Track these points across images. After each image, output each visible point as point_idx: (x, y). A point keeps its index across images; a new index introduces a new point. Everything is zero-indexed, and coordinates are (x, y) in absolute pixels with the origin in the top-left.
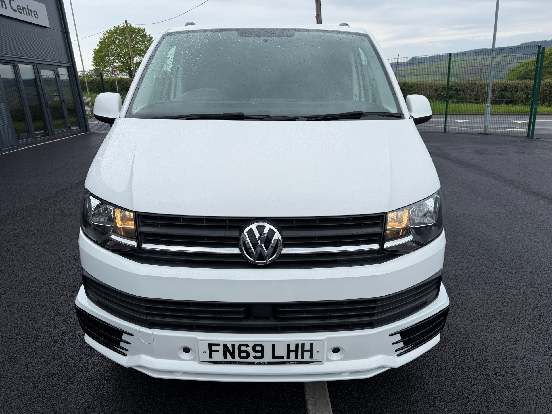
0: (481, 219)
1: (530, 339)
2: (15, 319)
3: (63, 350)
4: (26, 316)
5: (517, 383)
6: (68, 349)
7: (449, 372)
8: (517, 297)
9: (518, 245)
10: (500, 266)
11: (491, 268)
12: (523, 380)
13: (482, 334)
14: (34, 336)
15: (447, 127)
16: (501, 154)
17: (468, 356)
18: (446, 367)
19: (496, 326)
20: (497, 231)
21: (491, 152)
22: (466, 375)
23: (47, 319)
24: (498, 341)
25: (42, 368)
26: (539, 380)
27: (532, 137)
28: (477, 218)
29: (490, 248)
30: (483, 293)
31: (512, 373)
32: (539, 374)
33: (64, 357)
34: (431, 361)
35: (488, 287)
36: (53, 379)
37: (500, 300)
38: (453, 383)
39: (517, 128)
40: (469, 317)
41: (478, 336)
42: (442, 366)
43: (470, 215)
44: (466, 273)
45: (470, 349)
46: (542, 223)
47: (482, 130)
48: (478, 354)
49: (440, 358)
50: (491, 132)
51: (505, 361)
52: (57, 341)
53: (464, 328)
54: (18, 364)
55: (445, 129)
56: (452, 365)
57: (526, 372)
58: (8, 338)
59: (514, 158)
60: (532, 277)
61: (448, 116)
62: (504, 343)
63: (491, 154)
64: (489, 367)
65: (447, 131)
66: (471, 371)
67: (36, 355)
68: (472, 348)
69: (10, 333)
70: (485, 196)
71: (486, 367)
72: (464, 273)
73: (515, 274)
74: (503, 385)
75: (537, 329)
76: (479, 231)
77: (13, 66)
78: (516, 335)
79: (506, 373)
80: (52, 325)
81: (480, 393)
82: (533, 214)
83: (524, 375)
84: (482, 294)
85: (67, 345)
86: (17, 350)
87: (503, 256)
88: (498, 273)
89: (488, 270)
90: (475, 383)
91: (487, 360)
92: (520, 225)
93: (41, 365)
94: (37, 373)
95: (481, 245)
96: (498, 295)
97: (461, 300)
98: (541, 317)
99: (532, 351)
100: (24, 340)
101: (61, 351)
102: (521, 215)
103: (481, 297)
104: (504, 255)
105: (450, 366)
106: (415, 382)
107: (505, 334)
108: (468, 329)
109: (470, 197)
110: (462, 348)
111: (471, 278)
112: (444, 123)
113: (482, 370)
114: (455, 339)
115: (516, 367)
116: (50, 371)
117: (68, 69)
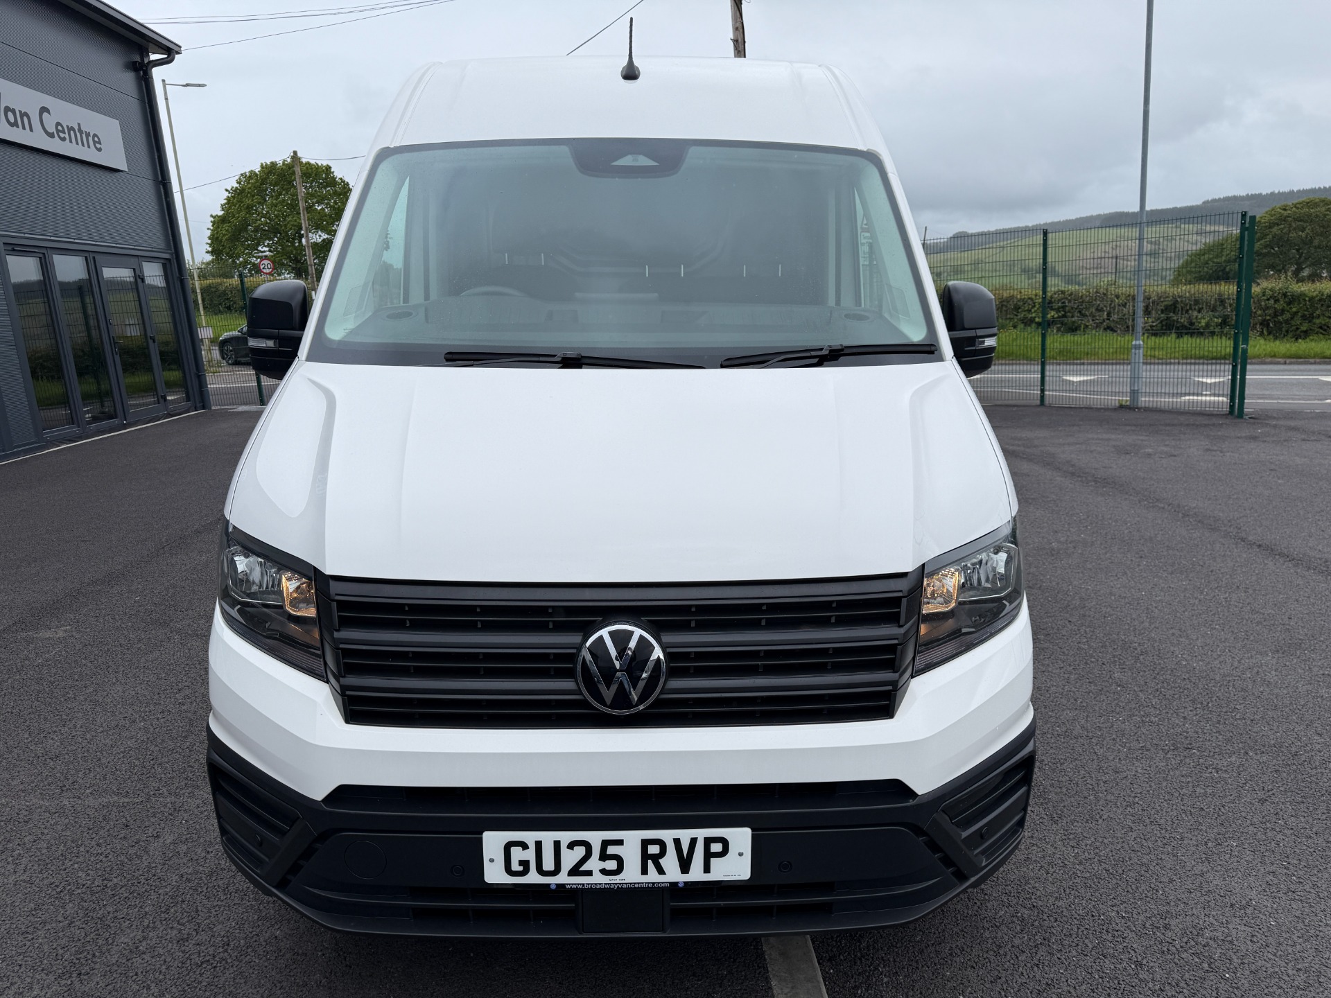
0: (1135, 605)
1: (1259, 864)
2: (93, 843)
3: (216, 911)
4: (119, 837)
5: (1236, 960)
6: (227, 909)
7: (1086, 941)
8: (1224, 775)
9: (1221, 659)
10: (1185, 708)
11: (1164, 711)
12: (1248, 953)
13: (1153, 857)
14: (143, 881)
15: (1047, 393)
16: (1175, 456)
17: (1125, 905)
18: (1080, 930)
19: (1182, 839)
20: (1173, 631)
21: (1150, 450)
22: (1125, 944)
23: (169, 841)
24: (1189, 871)
25: (172, 951)
26: (1282, 953)
27: (1241, 414)
28: (1127, 600)
29: (1159, 667)
30: (1150, 767)
31: (1223, 938)
32: (1282, 940)
33: (220, 926)
34: (1045, 917)
35: (1161, 754)
36: (201, 975)
37: (1188, 782)
38: (1097, 964)
39: (1206, 395)
40: (1123, 820)
41: (1144, 860)
42: (1070, 927)
43: (1111, 594)
44: (1109, 724)
45: (1130, 889)
46: (1273, 612)
47: (1126, 399)
48: (1148, 899)
49: (1065, 910)
50: (1147, 405)
51: (1207, 913)
52: (200, 890)
53: (1112, 844)
54: (115, 943)
55: (1042, 397)
56: (1092, 925)
57: (1253, 936)
58: (84, 886)
59: (1202, 464)
60: (1255, 730)
61: (1048, 367)
62: (1202, 875)
63: (1149, 455)
64: (1173, 928)
65: (1047, 402)
66: (1134, 936)
67: (154, 923)
68: (1133, 887)
69: (88, 875)
70: (1143, 551)
71: (1167, 927)
72: (1104, 725)
73: (1218, 725)
74: (1207, 965)
75: (1273, 843)
76: (1135, 630)
77: (40, 258)
78: (1228, 856)
79: (1211, 939)
80: (182, 855)
81: (1156, 983)
82: (1251, 591)
83: (1249, 943)
84: (1148, 768)
85: (222, 898)
86: (109, 913)
87: (1189, 686)
88: (1181, 724)
89: (1159, 717)
90: (1145, 962)
91: (1167, 912)
92: (1224, 615)
93: (170, 945)
94: (162, 962)
95: (1141, 663)
96: (1185, 770)
97: (1102, 784)
98: (1281, 817)
99: (1265, 891)
100: (123, 889)
101: (211, 913)
102: (1225, 593)
103: (1147, 776)
104: (1191, 682)
105: (1087, 926)
106: (1012, 961)
107: (1204, 856)
108: (1122, 847)
109: (1108, 555)
110: (1111, 887)
111: (1123, 735)
112: (1039, 384)
113: (1158, 934)
114: (1096, 868)
115: (1231, 926)
116: (192, 957)
117: (166, 264)
